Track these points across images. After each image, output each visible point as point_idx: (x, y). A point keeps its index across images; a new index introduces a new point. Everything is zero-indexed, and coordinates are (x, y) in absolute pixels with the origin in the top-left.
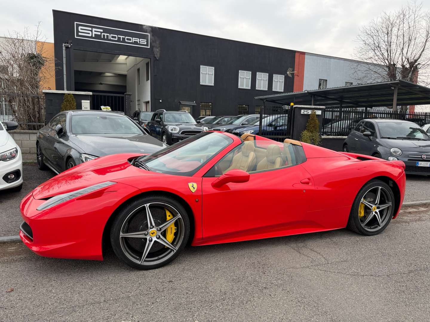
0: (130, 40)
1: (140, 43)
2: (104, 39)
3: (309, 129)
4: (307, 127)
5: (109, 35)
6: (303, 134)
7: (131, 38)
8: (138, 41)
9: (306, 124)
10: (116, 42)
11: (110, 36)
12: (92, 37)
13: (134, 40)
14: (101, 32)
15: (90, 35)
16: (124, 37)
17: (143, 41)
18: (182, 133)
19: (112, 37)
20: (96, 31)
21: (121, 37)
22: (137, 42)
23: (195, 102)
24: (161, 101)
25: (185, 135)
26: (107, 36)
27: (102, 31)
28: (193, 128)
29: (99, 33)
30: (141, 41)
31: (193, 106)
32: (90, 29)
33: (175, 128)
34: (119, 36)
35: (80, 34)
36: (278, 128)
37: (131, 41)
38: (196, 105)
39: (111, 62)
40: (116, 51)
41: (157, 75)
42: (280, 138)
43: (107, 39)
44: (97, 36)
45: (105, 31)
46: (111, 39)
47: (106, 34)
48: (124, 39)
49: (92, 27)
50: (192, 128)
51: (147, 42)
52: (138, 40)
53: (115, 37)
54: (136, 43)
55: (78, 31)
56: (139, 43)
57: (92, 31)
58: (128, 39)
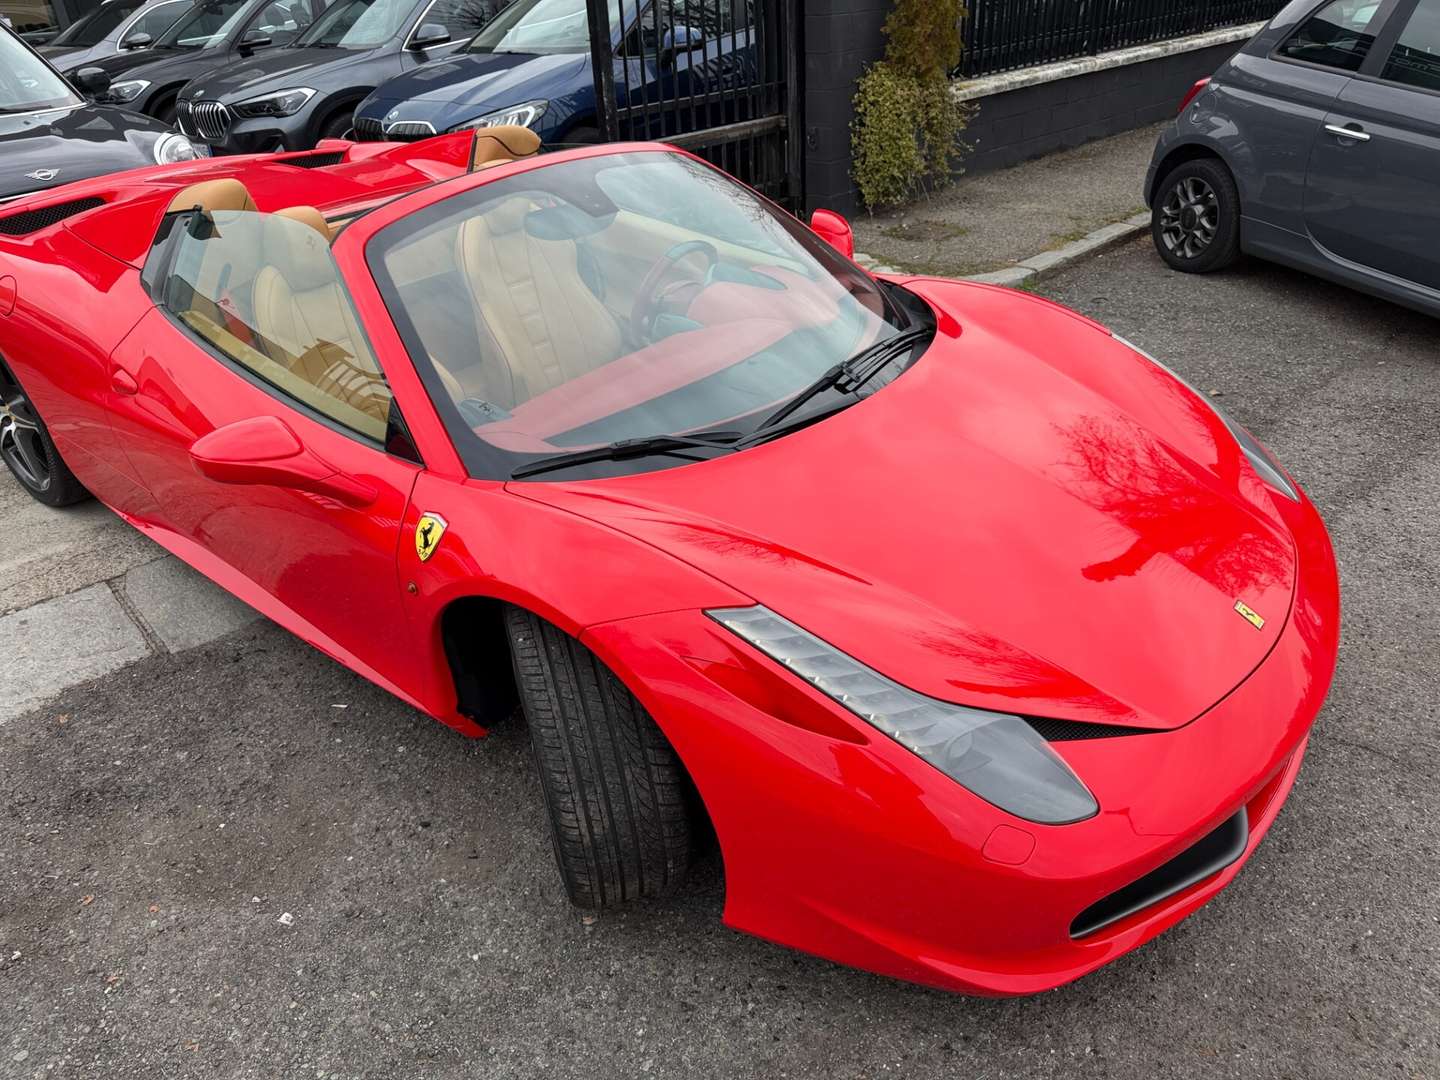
3: (902, 60)
4: (886, 38)
6: (864, 92)
9: (885, 24)
36: (681, 63)
42: (728, 145)
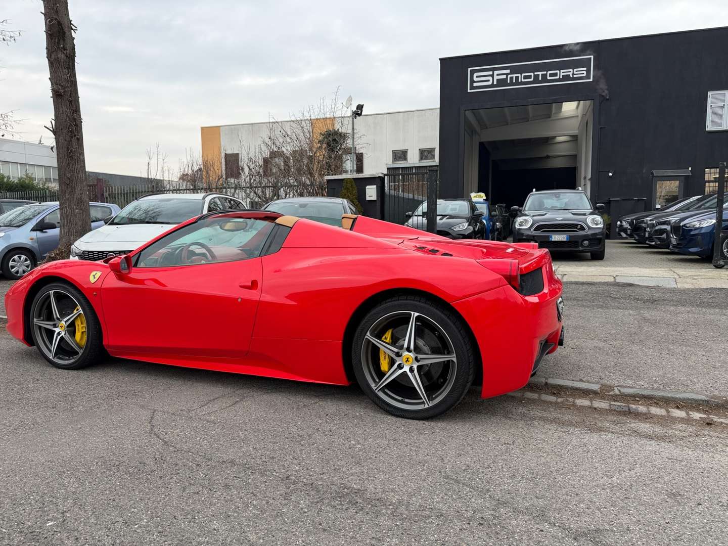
0: (556, 75)
1: (575, 76)
2: (512, 84)
5: (519, 75)
7: (558, 72)
8: (571, 74)
10: (530, 84)
11: (521, 77)
12: (492, 86)
13: (562, 73)
14: (507, 74)
15: (490, 83)
16: (545, 72)
17: (581, 72)
18: (537, 229)
19: (525, 77)
20: (499, 75)
21: (540, 73)
22: (569, 75)
23: (690, 169)
24: (611, 174)
25: (542, 232)
26: (517, 78)
27: (508, 71)
28: (561, 219)
29: (504, 77)
30: (575, 73)
31: (687, 177)
32: (491, 73)
33: (526, 221)
34: (536, 73)
35: (475, 84)
37: (558, 77)
38: (691, 174)
39: (550, 117)
40: (529, 100)
41: (604, 128)
43: (517, 83)
44: (501, 82)
45: (514, 70)
46: (523, 80)
47: (514, 76)
48: (544, 76)
49: (493, 70)
50: (558, 219)
51: (588, 71)
52: (570, 72)
53: (530, 77)
54: (566, 78)
55: (472, 81)
56: (571, 76)
57: (492, 76)
58: (551, 75)
